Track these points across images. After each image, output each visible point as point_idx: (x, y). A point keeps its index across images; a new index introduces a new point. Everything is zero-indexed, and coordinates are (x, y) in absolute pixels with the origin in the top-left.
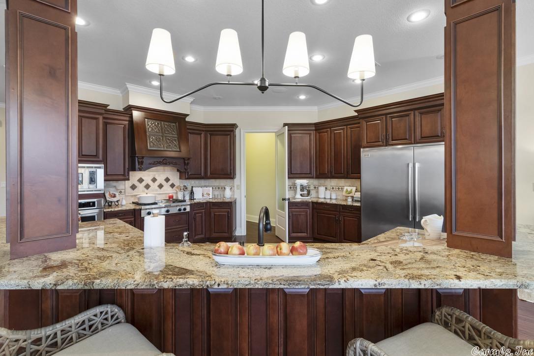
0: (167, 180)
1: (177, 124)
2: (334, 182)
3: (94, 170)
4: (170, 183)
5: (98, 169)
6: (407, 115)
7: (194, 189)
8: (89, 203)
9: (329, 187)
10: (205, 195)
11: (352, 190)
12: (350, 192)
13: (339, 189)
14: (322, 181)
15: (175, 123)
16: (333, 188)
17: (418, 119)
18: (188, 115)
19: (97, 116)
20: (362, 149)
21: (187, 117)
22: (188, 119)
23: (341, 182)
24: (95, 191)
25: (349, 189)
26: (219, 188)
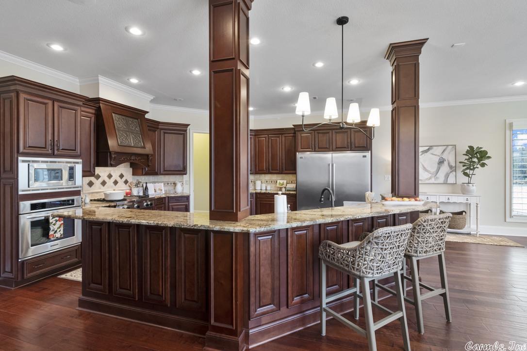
0: (122, 176)
1: (139, 120)
2: (268, 177)
3: (72, 165)
4: (124, 179)
5: (76, 165)
6: (328, 133)
7: (148, 185)
8: (68, 201)
9: (263, 181)
10: (157, 191)
11: (283, 183)
12: (283, 184)
13: (272, 182)
14: (258, 176)
15: (138, 119)
16: (267, 182)
17: (334, 135)
18: (148, 112)
19: (76, 107)
20: (297, 153)
21: (147, 114)
22: (147, 116)
23: (274, 177)
24: (74, 188)
25: (281, 182)
26: (168, 184)
